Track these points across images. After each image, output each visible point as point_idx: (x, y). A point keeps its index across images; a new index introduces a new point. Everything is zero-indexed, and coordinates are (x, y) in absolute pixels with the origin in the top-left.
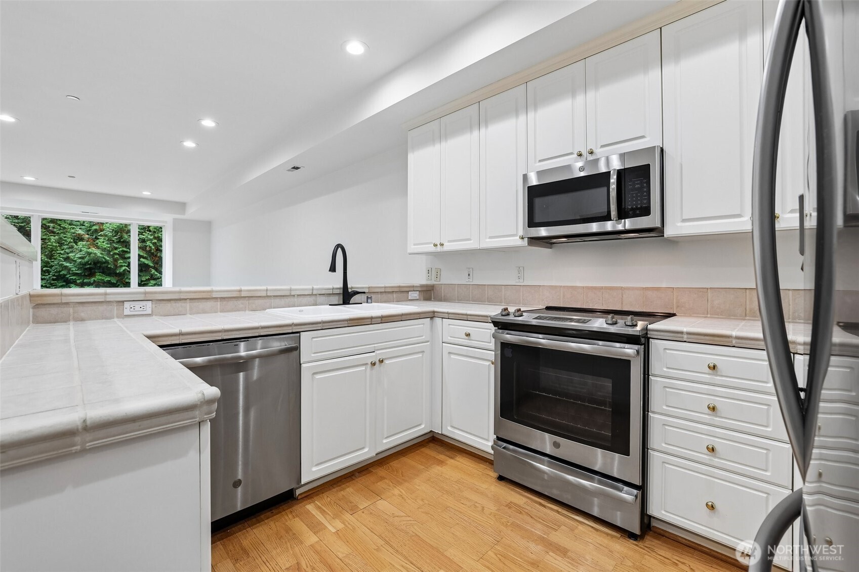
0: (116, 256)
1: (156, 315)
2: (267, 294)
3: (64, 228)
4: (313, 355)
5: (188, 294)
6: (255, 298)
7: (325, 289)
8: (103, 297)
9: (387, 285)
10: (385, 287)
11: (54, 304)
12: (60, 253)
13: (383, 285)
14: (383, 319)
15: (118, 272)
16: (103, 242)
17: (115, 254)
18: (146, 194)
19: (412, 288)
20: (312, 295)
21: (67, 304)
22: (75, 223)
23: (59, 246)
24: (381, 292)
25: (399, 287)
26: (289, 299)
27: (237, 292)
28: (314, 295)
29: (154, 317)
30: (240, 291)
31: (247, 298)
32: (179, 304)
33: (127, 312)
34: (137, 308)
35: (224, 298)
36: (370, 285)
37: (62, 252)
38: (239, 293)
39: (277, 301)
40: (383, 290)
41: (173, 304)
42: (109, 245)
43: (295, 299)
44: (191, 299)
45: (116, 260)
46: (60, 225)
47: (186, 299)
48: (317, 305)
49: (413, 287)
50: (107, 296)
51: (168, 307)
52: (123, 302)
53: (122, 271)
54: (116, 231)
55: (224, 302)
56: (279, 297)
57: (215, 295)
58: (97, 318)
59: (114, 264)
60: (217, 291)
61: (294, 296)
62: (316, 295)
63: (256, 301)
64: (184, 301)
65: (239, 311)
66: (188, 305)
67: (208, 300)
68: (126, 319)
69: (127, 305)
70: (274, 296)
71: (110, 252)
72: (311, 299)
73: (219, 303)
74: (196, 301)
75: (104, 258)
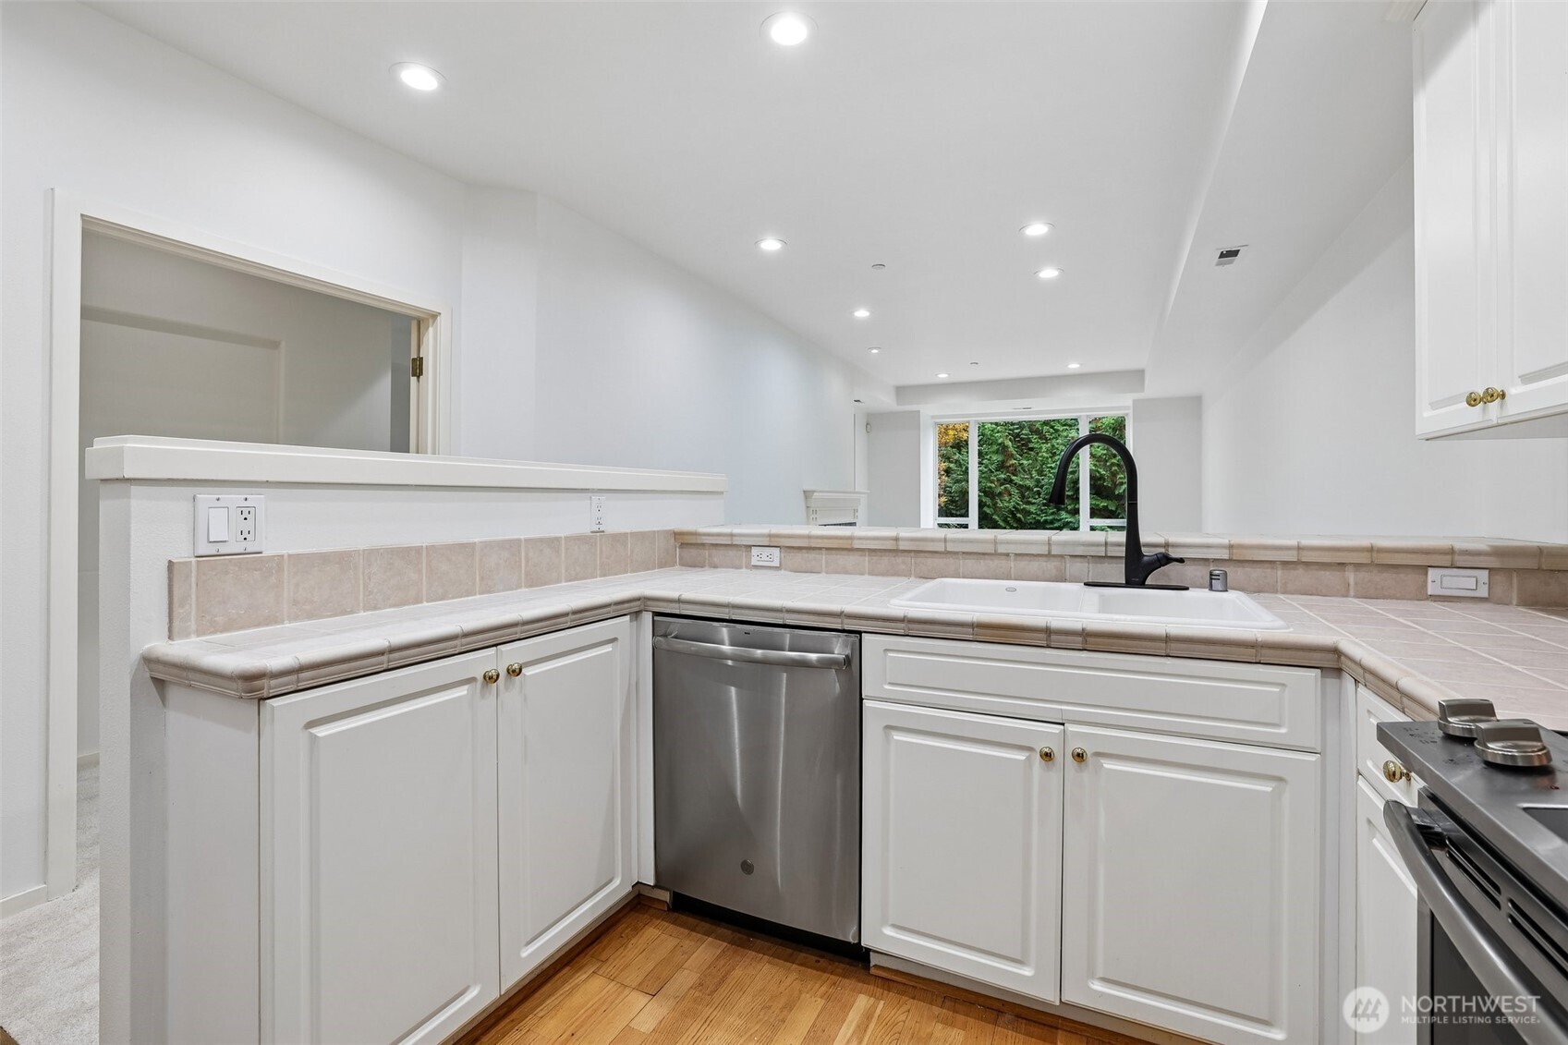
0: (1113, 468)
1: (785, 570)
2: (946, 547)
3: (1057, 431)
4: (887, 687)
5: (820, 541)
6: (926, 555)
7: (1083, 545)
8: (729, 538)
9: (1305, 542)
10: (1299, 548)
11: (691, 544)
12: (1051, 467)
13: (1293, 542)
14: (1090, 640)
15: (1117, 493)
16: (1098, 447)
17: (1113, 464)
18: (1074, 366)
19: (1452, 559)
20: (1049, 555)
21: (703, 545)
22: (1069, 422)
23: (1051, 457)
24: (1285, 563)
25: (1371, 549)
26: (996, 562)
27: (892, 542)
28: (1054, 556)
29: (783, 572)
30: (897, 539)
31: (912, 554)
32: (812, 555)
33: (754, 561)
34: (764, 558)
35: (875, 550)
36: (1235, 541)
37: (1053, 465)
38: (894, 542)
39: (970, 564)
40: (1292, 557)
41: (805, 555)
42: (1105, 452)
43: (1012, 564)
44: (827, 549)
45: (1114, 474)
46: (1052, 427)
47: (820, 549)
48: (1065, 581)
49: (1452, 552)
50: (734, 538)
51: (799, 558)
52: (750, 546)
53: (1121, 491)
54: (1113, 429)
55: (875, 558)
56: (975, 557)
57: (857, 545)
58: (727, 567)
59: (1112, 481)
60: (860, 538)
61: (1007, 555)
62: (1062, 556)
63: (929, 561)
64: (817, 551)
65: (899, 575)
66: (823, 557)
67: (851, 553)
68: (754, 571)
69: (755, 551)
70: (964, 553)
71: (1107, 461)
72: (1051, 566)
73: (867, 559)
74: (834, 552)
75: (1098, 472)
